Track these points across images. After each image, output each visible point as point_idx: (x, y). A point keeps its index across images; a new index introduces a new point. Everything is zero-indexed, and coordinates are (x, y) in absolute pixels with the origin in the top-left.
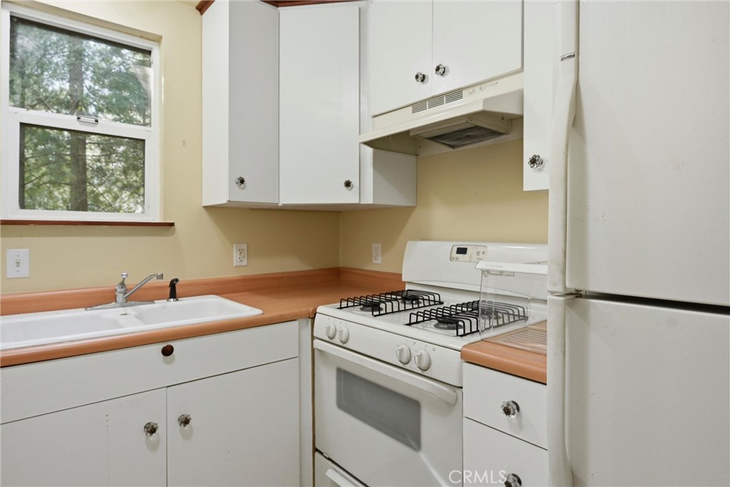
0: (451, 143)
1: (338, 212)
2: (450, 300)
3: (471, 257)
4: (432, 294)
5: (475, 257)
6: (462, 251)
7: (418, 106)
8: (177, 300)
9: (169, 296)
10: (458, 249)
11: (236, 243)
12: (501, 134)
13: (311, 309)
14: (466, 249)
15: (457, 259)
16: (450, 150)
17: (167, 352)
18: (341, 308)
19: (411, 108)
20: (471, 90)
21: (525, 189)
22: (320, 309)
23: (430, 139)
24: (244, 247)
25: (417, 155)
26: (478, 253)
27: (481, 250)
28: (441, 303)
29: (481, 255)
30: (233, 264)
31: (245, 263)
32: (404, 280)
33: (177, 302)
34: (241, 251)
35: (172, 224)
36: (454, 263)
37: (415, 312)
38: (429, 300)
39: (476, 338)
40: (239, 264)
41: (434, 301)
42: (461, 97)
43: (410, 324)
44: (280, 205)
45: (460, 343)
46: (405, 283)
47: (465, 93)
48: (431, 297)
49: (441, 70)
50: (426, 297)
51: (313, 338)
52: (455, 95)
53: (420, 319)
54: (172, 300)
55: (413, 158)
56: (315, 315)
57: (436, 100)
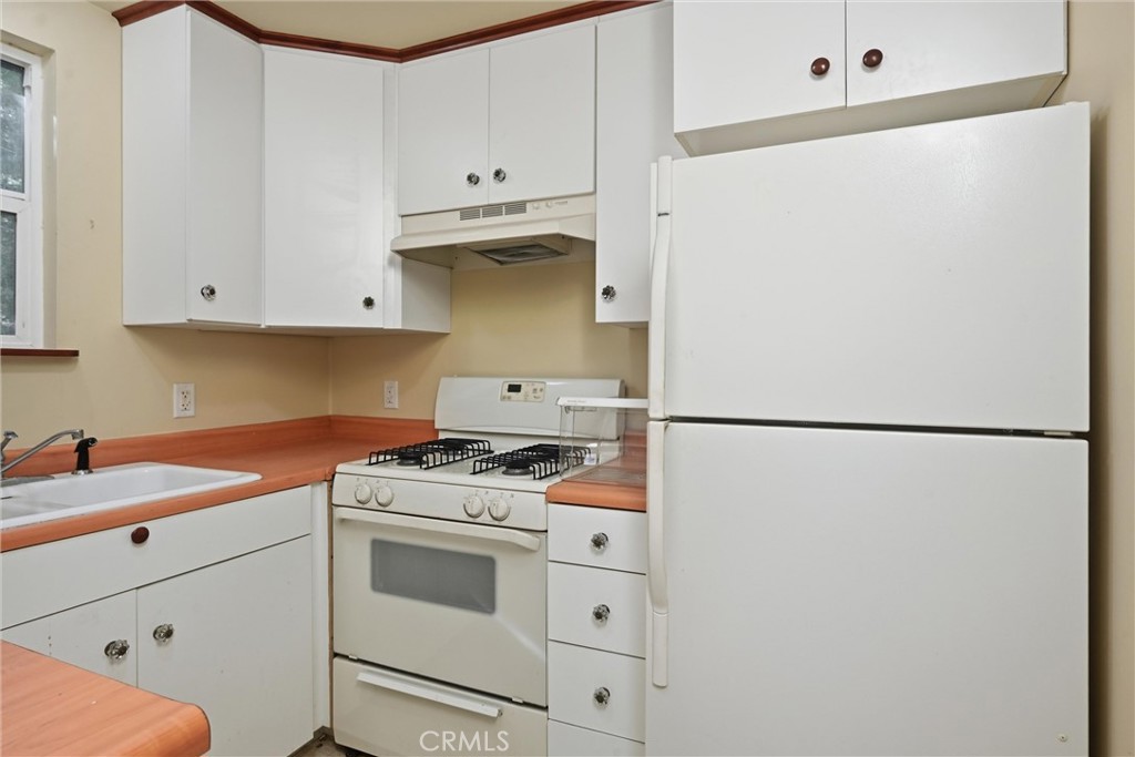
0: (500, 259)
1: (327, 338)
2: (501, 447)
3: (526, 395)
4: (476, 442)
5: (531, 395)
6: (515, 388)
7: (468, 213)
8: (91, 472)
9: (75, 466)
10: (510, 386)
11: (177, 383)
12: (560, 254)
13: (328, 470)
14: (520, 386)
15: (509, 398)
16: (497, 265)
17: (140, 537)
18: (370, 464)
19: (458, 212)
20: (536, 205)
21: (598, 320)
22: (340, 468)
23: (478, 252)
24: (191, 388)
25: (452, 268)
26: (535, 390)
27: (538, 386)
28: (490, 452)
29: (539, 394)
30: (172, 413)
31: (191, 412)
32: (437, 427)
33: (91, 476)
34: (185, 394)
35: (75, 353)
36: (507, 403)
37: (479, 458)
38: (473, 450)
39: (557, 479)
40: (183, 414)
41: (479, 450)
42: (524, 211)
43: (474, 473)
44: (263, 326)
45: (543, 486)
46: (438, 430)
47: (528, 205)
48: (476, 446)
49: (502, 175)
50: (470, 447)
51: (331, 505)
52: (518, 207)
53: (490, 465)
54: (82, 472)
55: (448, 271)
56: (333, 476)
57: (492, 210)
